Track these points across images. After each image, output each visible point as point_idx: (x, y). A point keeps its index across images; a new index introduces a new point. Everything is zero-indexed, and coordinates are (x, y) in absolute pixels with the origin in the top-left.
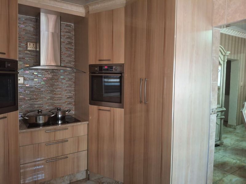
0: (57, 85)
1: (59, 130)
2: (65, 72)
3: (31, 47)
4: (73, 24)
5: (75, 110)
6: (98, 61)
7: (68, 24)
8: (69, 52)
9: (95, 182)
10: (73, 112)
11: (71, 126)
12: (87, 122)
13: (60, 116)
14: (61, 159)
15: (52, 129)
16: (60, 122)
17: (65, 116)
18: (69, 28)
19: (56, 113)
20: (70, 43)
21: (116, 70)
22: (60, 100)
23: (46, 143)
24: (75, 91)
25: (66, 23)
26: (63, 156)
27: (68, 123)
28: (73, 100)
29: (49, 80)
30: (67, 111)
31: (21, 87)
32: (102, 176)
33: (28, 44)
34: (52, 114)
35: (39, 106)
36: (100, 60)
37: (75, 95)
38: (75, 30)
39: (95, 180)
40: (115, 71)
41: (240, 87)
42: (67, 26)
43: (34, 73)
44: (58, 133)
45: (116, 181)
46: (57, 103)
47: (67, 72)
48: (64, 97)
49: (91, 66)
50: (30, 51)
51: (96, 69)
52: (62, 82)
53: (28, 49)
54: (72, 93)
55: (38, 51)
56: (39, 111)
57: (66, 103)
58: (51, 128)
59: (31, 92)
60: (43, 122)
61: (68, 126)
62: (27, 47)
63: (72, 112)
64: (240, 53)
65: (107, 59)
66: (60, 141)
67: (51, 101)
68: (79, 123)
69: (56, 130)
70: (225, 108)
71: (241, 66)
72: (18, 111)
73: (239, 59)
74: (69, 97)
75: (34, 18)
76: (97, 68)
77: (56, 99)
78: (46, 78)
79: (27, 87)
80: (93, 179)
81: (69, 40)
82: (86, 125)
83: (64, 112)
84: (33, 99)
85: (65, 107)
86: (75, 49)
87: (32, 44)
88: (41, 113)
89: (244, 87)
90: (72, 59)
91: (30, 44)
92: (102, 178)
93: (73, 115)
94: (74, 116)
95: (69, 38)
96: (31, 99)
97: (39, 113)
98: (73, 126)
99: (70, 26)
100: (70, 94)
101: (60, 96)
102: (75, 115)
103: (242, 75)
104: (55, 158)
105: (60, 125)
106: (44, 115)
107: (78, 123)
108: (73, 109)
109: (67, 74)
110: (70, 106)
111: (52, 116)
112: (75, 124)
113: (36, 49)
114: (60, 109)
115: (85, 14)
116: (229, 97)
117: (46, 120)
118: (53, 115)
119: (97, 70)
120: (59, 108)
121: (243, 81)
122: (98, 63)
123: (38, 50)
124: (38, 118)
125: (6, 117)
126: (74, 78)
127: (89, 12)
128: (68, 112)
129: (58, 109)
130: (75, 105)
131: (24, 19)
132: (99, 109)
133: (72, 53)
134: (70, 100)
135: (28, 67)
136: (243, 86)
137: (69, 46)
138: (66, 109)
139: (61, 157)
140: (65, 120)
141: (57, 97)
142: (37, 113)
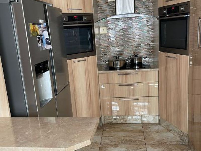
9: (164, 128)
10: (151, 60)
11: (141, 72)
12: (158, 69)
13: (136, 62)
15: (124, 72)
16: (137, 67)
22: (138, 47)
23: (119, 84)
26: (134, 98)
30: (144, 57)
32: (170, 124)
36: (167, 1)
39: (165, 126)
45: (182, 132)
48: (142, 44)
49: (160, 10)
50: (110, 2)
51: (164, 12)
56: (117, 57)
57: (145, 50)
58: (122, 72)
60: (119, 66)
61: (138, 72)
68: (149, 70)
76: (165, 10)
80: (163, 125)
82: (157, 72)
88: (118, 58)
92: (170, 125)
98: (143, 72)
104: (127, 98)
106: (120, 60)
107: (147, 70)
112: (144, 70)
124: (115, 63)
125: (86, 60)
132: (167, 55)
141: (136, 45)
142: (115, 59)
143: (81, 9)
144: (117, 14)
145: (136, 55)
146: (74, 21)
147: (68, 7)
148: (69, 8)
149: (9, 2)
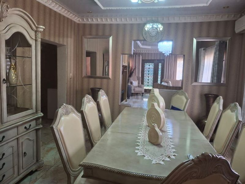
41: (69, 79)
64: (67, 37)
70: (42, 113)
71: (69, 53)
73: (65, 44)
89: (74, 78)
103: (71, 64)
116: (57, 90)
121: (72, 72)
136: (72, 77)
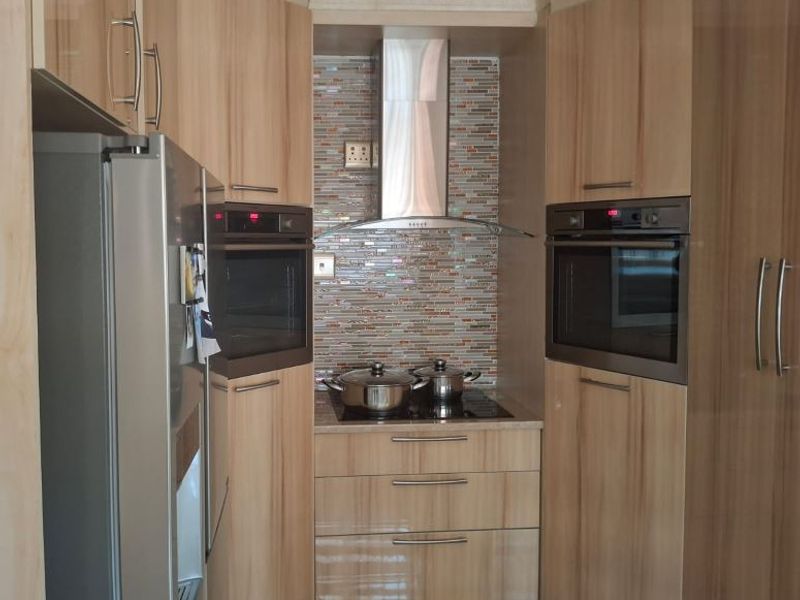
0: (437, 282)
1: (438, 439)
2: (464, 235)
3: (356, 157)
4: (495, 59)
5: (499, 373)
6: (583, 191)
7: (476, 61)
8: (480, 163)
10: (489, 381)
11: (479, 431)
12: (539, 424)
13: (443, 390)
14: (444, 541)
15: (413, 433)
16: (443, 412)
17: (461, 394)
18: (482, 74)
19: (428, 378)
20: (483, 130)
21: (656, 223)
22: (446, 333)
23: (393, 477)
24: (499, 302)
25: (468, 58)
26: (448, 535)
27: (472, 416)
28: (490, 337)
29: (411, 264)
30: (469, 374)
31: (328, 288)
33: (349, 147)
34: (415, 379)
35: (382, 350)
36: (588, 187)
37: (500, 316)
38: (504, 78)
40: (648, 226)
42: (476, 66)
43: (366, 244)
44: (433, 449)
46: (437, 345)
47: (470, 235)
48: (458, 323)
49: (556, 213)
50: (352, 170)
51: (574, 221)
52: (452, 271)
53: (348, 165)
54: (488, 309)
55: (375, 169)
56: (375, 369)
57: (468, 346)
58: (409, 430)
59: (354, 303)
60: (387, 405)
61: (469, 431)
62: (344, 158)
63: (490, 379)
65: (617, 180)
66: (439, 477)
67: (417, 337)
68: (507, 424)
69: (424, 439)
72: (313, 364)
74: (476, 323)
75: (365, 61)
76: (575, 217)
77: (434, 328)
78: (399, 257)
79: (344, 290)
81: (481, 119)
82: (536, 435)
83: (456, 378)
84: (361, 327)
85: (461, 359)
86: (501, 149)
87: (358, 148)
88: (381, 374)
90: (489, 188)
91: (353, 149)
93: (493, 389)
94: (493, 397)
95: (483, 110)
96: (354, 328)
97: (374, 374)
98: (485, 431)
99: (483, 66)
100: (480, 315)
101: (445, 319)
102: (498, 389)
104: (422, 536)
105: (443, 422)
106: (391, 383)
107: (502, 423)
108: (493, 369)
109: (471, 242)
110: (480, 357)
111: (416, 387)
112: (492, 425)
113: (371, 163)
114: (443, 365)
115: (536, 16)
117: (397, 400)
118: (420, 386)
119: (575, 225)
120: (440, 363)
122: (581, 197)
123: (376, 164)
124: (370, 391)
125: (277, 382)
126: (495, 256)
127: (549, 4)
128: (470, 378)
129: (437, 366)
130: (499, 354)
131: (335, 69)
132: (583, 376)
133: (489, 165)
134: (479, 335)
135: (345, 224)
137: (480, 142)
138: (466, 368)
139: (441, 535)
140: (463, 407)
141: (437, 324)
142: (370, 374)
143: (274, 190)
144: (384, 217)
145: (440, 367)
146: (246, 231)
147: (233, 176)
148: (233, 182)
149: (100, 150)
